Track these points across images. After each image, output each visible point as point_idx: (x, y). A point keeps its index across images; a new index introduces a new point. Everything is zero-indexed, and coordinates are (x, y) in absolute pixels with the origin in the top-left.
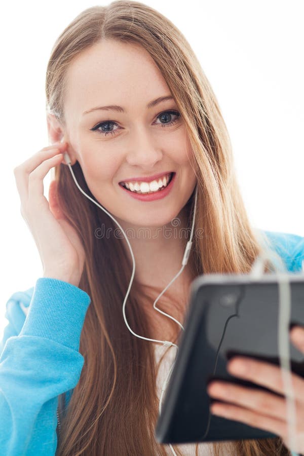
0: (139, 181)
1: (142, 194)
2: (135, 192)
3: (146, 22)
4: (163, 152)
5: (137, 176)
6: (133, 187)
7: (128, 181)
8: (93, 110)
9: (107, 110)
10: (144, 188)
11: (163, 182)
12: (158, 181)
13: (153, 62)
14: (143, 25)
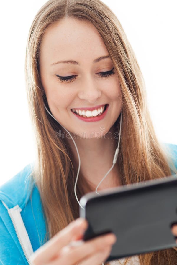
0: (86, 109)
1: (86, 118)
2: (82, 116)
3: (95, 7)
4: (102, 92)
5: (84, 107)
6: (81, 113)
7: (78, 109)
8: (58, 63)
9: (67, 63)
10: (89, 114)
11: (101, 111)
12: (97, 110)
13: (98, 34)
14: (93, 9)
